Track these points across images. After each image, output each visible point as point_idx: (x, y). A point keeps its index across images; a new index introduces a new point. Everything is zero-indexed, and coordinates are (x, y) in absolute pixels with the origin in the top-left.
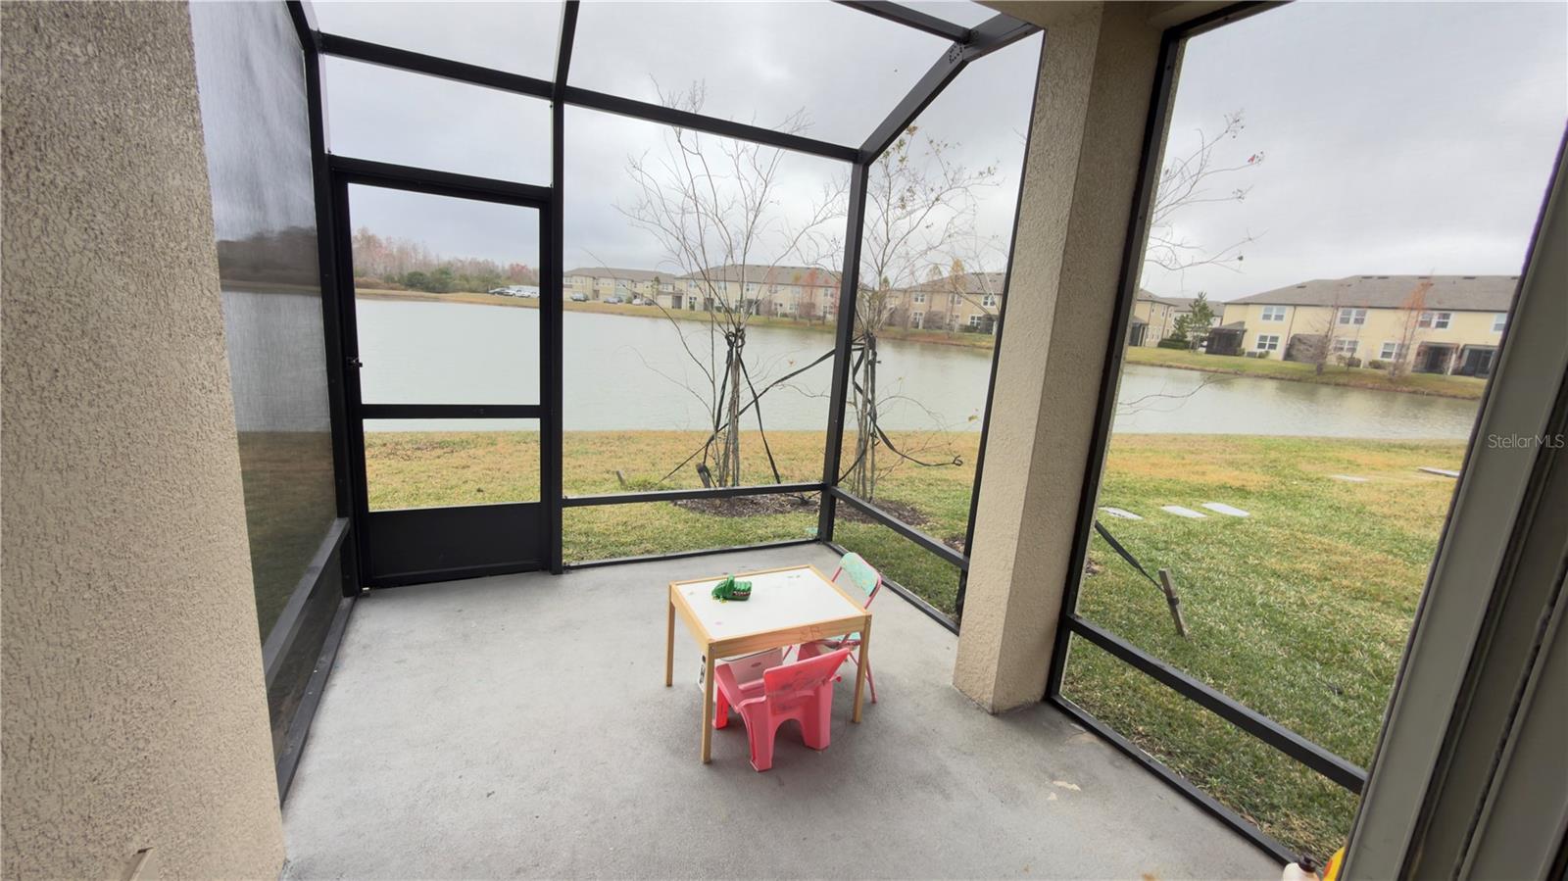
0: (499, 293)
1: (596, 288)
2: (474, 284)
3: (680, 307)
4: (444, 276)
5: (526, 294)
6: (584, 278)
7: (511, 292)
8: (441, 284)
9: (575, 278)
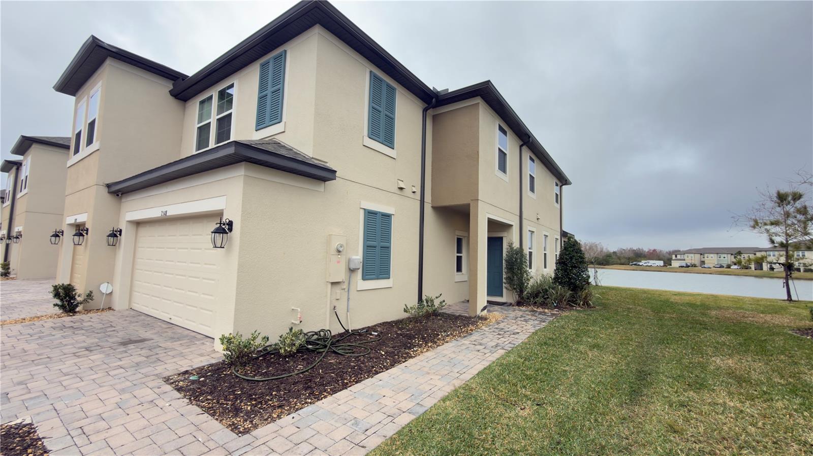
0: (634, 264)
1: (703, 260)
2: (623, 261)
3: (762, 269)
4: (608, 258)
5: (650, 265)
6: (692, 255)
7: (641, 264)
8: (606, 261)
9: (686, 255)
